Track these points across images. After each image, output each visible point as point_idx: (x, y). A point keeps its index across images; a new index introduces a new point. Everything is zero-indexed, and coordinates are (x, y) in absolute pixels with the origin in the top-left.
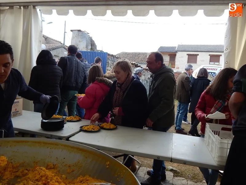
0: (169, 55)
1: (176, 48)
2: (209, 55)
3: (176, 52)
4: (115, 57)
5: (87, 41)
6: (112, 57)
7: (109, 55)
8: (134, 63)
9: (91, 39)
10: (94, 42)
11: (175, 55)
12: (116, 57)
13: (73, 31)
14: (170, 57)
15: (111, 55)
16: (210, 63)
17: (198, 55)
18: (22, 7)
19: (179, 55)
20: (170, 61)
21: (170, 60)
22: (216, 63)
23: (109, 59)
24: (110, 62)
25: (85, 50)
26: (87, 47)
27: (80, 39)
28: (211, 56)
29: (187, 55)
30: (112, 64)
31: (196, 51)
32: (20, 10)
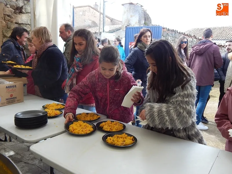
4: (178, 32)
5: (139, 14)
6: (173, 33)
7: (169, 30)
9: (144, 12)
10: (149, 16)
13: (124, 5)
15: (171, 30)
23: (169, 35)
24: (170, 39)
26: (140, 21)
27: (132, 14)
30: (173, 40)
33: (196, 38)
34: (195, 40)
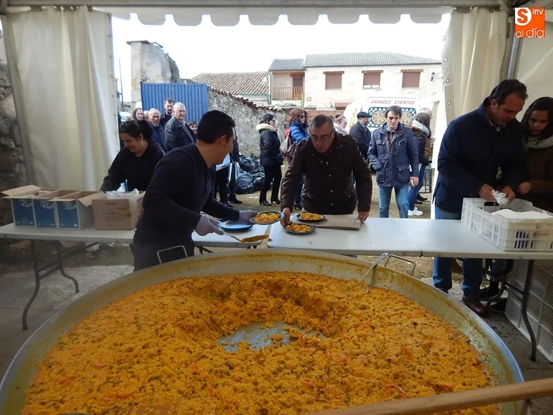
0: (291, 76)
1: (304, 62)
2: (363, 72)
3: (305, 68)
5: (161, 62)
8: (240, 97)
9: (168, 57)
11: (303, 75)
12: (212, 88)
13: (132, 44)
14: (294, 79)
16: (365, 86)
17: (343, 72)
18: (62, 8)
19: (309, 75)
20: (294, 86)
21: (294, 84)
22: (374, 86)
25: (160, 81)
26: (163, 74)
27: (147, 60)
28: (366, 74)
29: (324, 73)
31: (339, 66)
32: (58, 12)
33: (232, 97)
34: (231, 100)
